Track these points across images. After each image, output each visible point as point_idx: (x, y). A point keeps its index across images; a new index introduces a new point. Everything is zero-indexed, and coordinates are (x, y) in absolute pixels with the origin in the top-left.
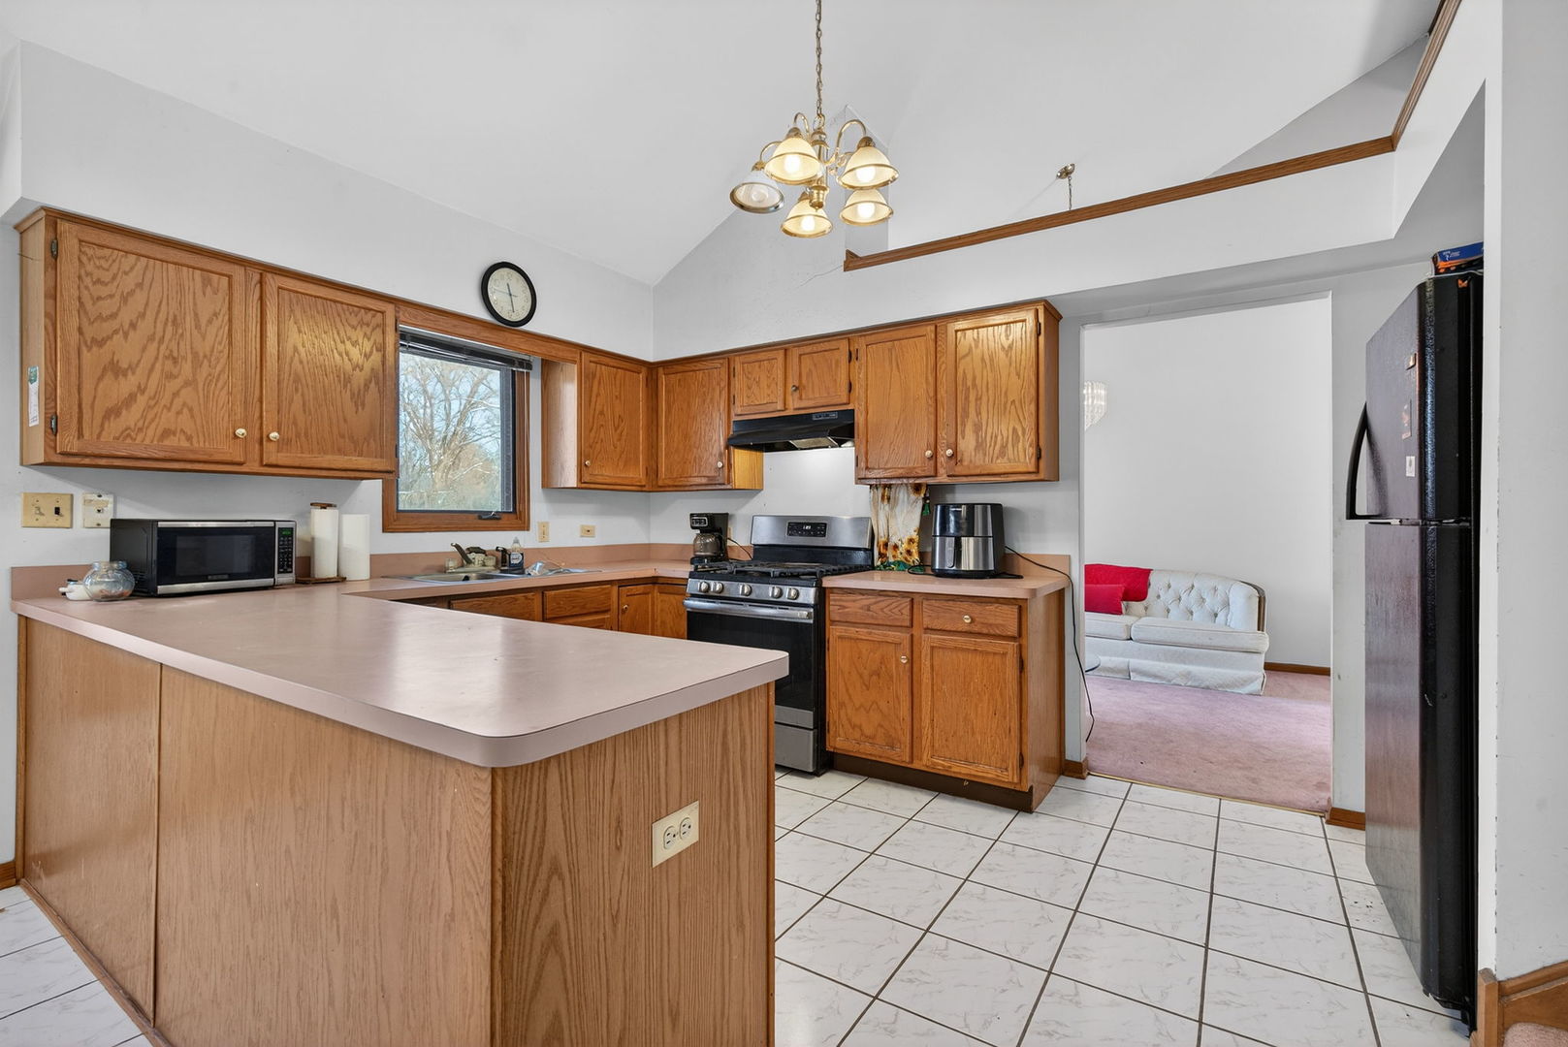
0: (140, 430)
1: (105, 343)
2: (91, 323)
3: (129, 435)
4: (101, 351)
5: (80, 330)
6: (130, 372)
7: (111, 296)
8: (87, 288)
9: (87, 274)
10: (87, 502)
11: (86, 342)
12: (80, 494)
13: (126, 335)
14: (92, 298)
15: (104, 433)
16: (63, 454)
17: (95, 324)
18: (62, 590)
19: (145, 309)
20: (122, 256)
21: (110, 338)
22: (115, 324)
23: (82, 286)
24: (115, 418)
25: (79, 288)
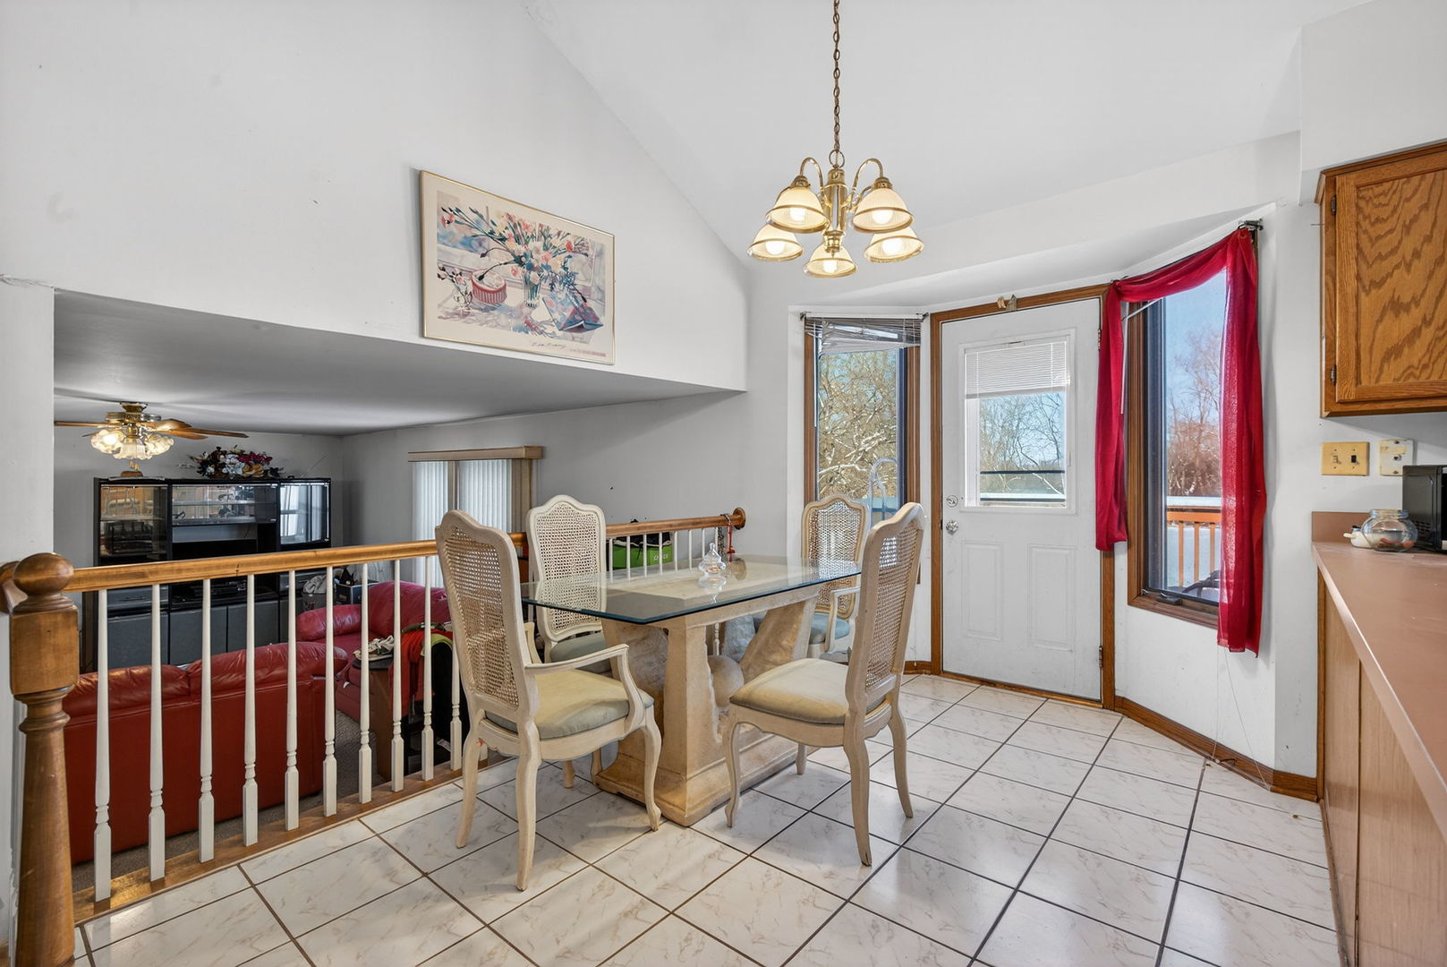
0: (1425, 366)
1: (1385, 281)
2: (1370, 266)
3: (1412, 374)
4: (1380, 292)
5: (1358, 278)
6: (1413, 306)
7: (1391, 231)
8: (1366, 232)
9: (1365, 218)
10: (1384, 449)
11: (1364, 287)
12: (1376, 441)
13: (1409, 267)
14: (1370, 239)
15: (1383, 375)
16: (1342, 403)
17: (1374, 266)
18: (1346, 535)
19: (1432, 232)
20: (1404, 183)
21: (1390, 275)
22: (1395, 259)
23: (1360, 230)
24: (1395, 359)
25: (1357, 234)
